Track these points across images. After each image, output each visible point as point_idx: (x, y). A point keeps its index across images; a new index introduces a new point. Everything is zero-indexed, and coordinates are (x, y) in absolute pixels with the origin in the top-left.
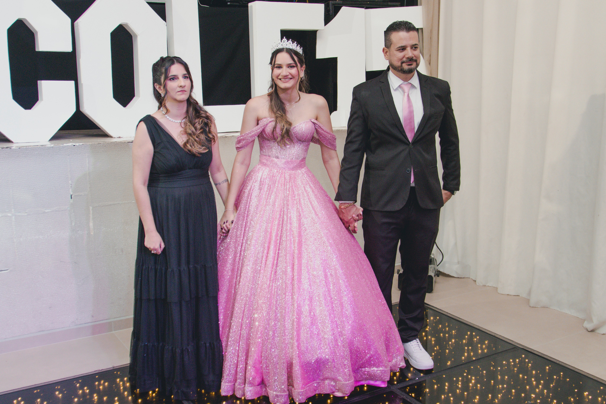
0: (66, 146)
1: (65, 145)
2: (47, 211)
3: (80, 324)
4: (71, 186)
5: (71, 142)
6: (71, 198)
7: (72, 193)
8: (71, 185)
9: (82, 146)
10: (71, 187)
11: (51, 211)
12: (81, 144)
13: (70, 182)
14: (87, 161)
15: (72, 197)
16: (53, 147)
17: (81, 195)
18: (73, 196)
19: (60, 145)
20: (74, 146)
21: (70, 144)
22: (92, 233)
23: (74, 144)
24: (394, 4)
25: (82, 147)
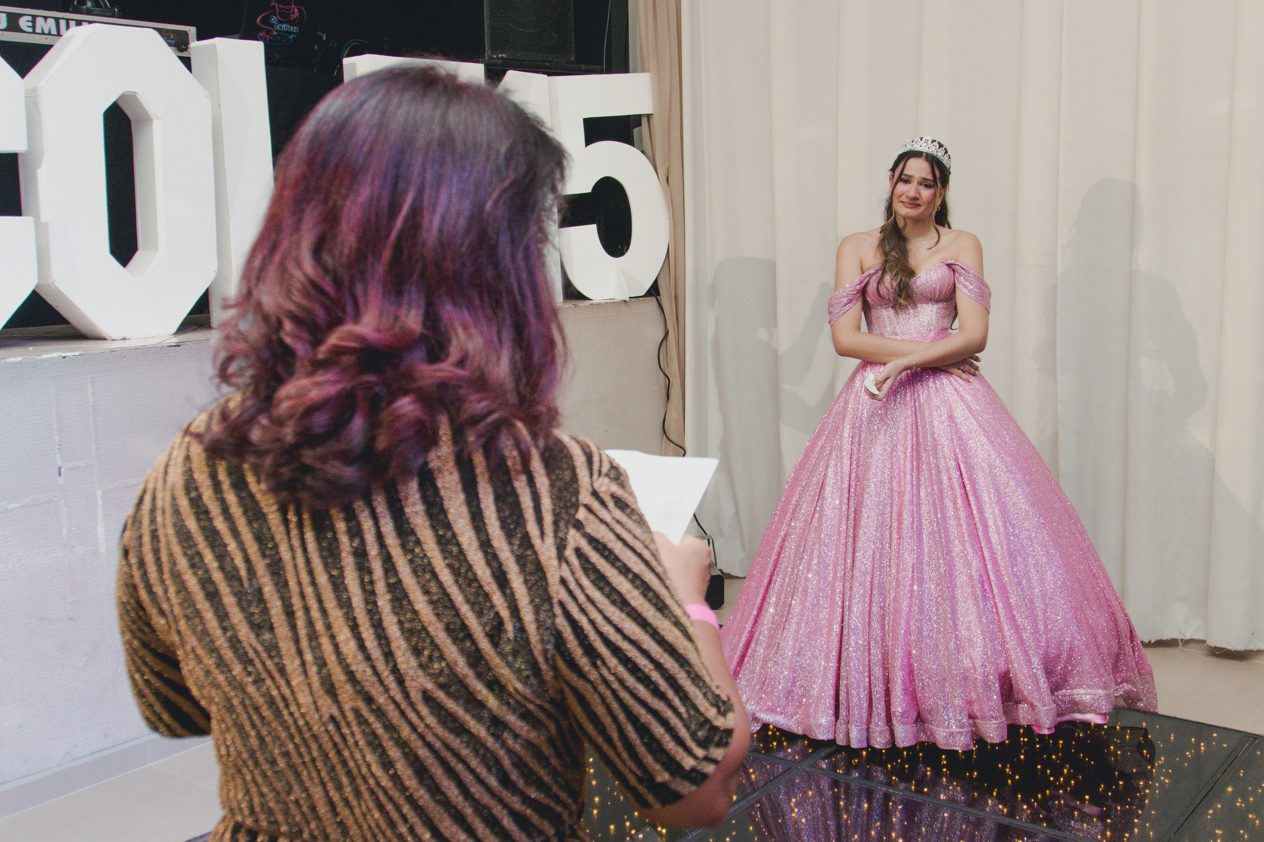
0: (47, 360)
1: (44, 356)
2: (11, 506)
3: (81, 757)
4: (58, 447)
5: (56, 351)
6: (60, 475)
7: (60, 464)
8: (59, 445)
9: (80, 357)
10: (59, 449)
11: (18, 505)
12: (77, 353)
13: (57, 438)
14: (90, 392)
15: (62, 473)
16: (21, 363)
17: (79, 467)
18: (62, 470)
19: (35, 357)
20: (64, 357)
21: (55, 355)
22: (103, 550)
23: (64, 355)
24: (591, 67)
25: (80, 360)
